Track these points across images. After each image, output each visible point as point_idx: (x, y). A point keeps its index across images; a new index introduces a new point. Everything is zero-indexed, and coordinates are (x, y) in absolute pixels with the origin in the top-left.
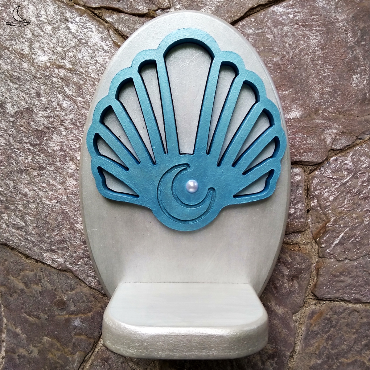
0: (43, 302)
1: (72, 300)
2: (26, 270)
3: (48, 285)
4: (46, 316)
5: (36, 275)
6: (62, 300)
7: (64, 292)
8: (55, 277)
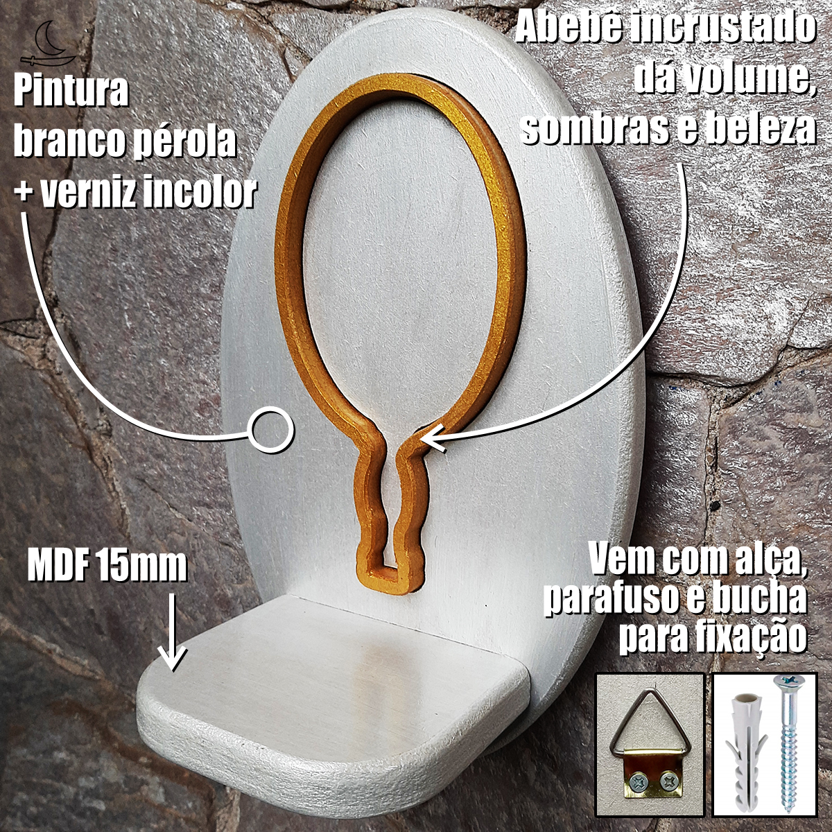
0: (200, 592)
1: (239, 600)
2: (175, 531)
3: (205, 564)
4: (204, 618)
5: (187, 541)
6: (225, 595)
7: (230, 583)
8: (214, 553)
